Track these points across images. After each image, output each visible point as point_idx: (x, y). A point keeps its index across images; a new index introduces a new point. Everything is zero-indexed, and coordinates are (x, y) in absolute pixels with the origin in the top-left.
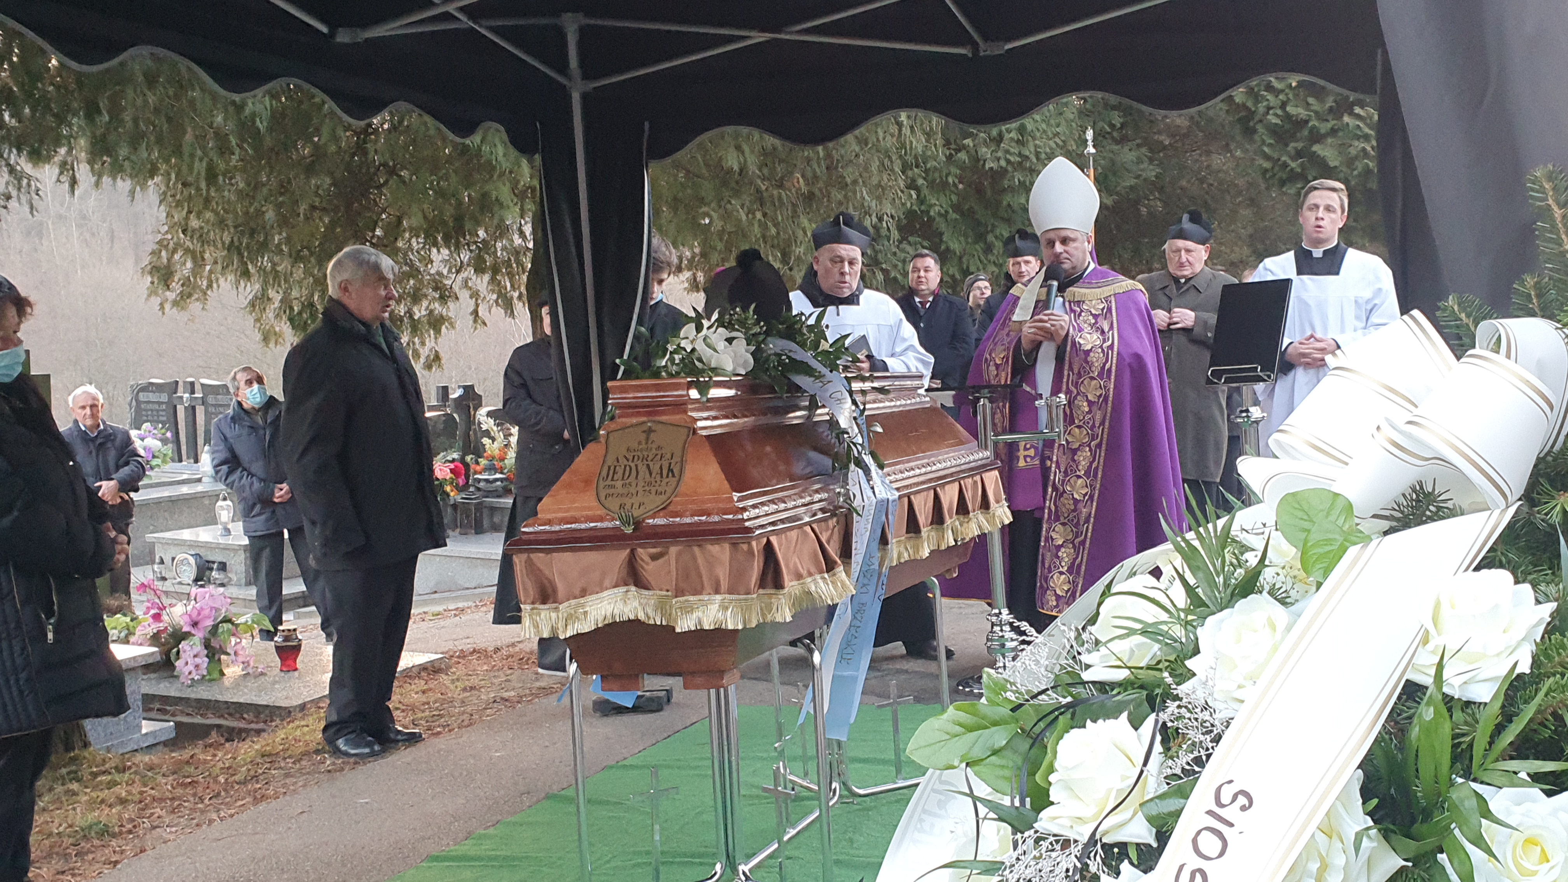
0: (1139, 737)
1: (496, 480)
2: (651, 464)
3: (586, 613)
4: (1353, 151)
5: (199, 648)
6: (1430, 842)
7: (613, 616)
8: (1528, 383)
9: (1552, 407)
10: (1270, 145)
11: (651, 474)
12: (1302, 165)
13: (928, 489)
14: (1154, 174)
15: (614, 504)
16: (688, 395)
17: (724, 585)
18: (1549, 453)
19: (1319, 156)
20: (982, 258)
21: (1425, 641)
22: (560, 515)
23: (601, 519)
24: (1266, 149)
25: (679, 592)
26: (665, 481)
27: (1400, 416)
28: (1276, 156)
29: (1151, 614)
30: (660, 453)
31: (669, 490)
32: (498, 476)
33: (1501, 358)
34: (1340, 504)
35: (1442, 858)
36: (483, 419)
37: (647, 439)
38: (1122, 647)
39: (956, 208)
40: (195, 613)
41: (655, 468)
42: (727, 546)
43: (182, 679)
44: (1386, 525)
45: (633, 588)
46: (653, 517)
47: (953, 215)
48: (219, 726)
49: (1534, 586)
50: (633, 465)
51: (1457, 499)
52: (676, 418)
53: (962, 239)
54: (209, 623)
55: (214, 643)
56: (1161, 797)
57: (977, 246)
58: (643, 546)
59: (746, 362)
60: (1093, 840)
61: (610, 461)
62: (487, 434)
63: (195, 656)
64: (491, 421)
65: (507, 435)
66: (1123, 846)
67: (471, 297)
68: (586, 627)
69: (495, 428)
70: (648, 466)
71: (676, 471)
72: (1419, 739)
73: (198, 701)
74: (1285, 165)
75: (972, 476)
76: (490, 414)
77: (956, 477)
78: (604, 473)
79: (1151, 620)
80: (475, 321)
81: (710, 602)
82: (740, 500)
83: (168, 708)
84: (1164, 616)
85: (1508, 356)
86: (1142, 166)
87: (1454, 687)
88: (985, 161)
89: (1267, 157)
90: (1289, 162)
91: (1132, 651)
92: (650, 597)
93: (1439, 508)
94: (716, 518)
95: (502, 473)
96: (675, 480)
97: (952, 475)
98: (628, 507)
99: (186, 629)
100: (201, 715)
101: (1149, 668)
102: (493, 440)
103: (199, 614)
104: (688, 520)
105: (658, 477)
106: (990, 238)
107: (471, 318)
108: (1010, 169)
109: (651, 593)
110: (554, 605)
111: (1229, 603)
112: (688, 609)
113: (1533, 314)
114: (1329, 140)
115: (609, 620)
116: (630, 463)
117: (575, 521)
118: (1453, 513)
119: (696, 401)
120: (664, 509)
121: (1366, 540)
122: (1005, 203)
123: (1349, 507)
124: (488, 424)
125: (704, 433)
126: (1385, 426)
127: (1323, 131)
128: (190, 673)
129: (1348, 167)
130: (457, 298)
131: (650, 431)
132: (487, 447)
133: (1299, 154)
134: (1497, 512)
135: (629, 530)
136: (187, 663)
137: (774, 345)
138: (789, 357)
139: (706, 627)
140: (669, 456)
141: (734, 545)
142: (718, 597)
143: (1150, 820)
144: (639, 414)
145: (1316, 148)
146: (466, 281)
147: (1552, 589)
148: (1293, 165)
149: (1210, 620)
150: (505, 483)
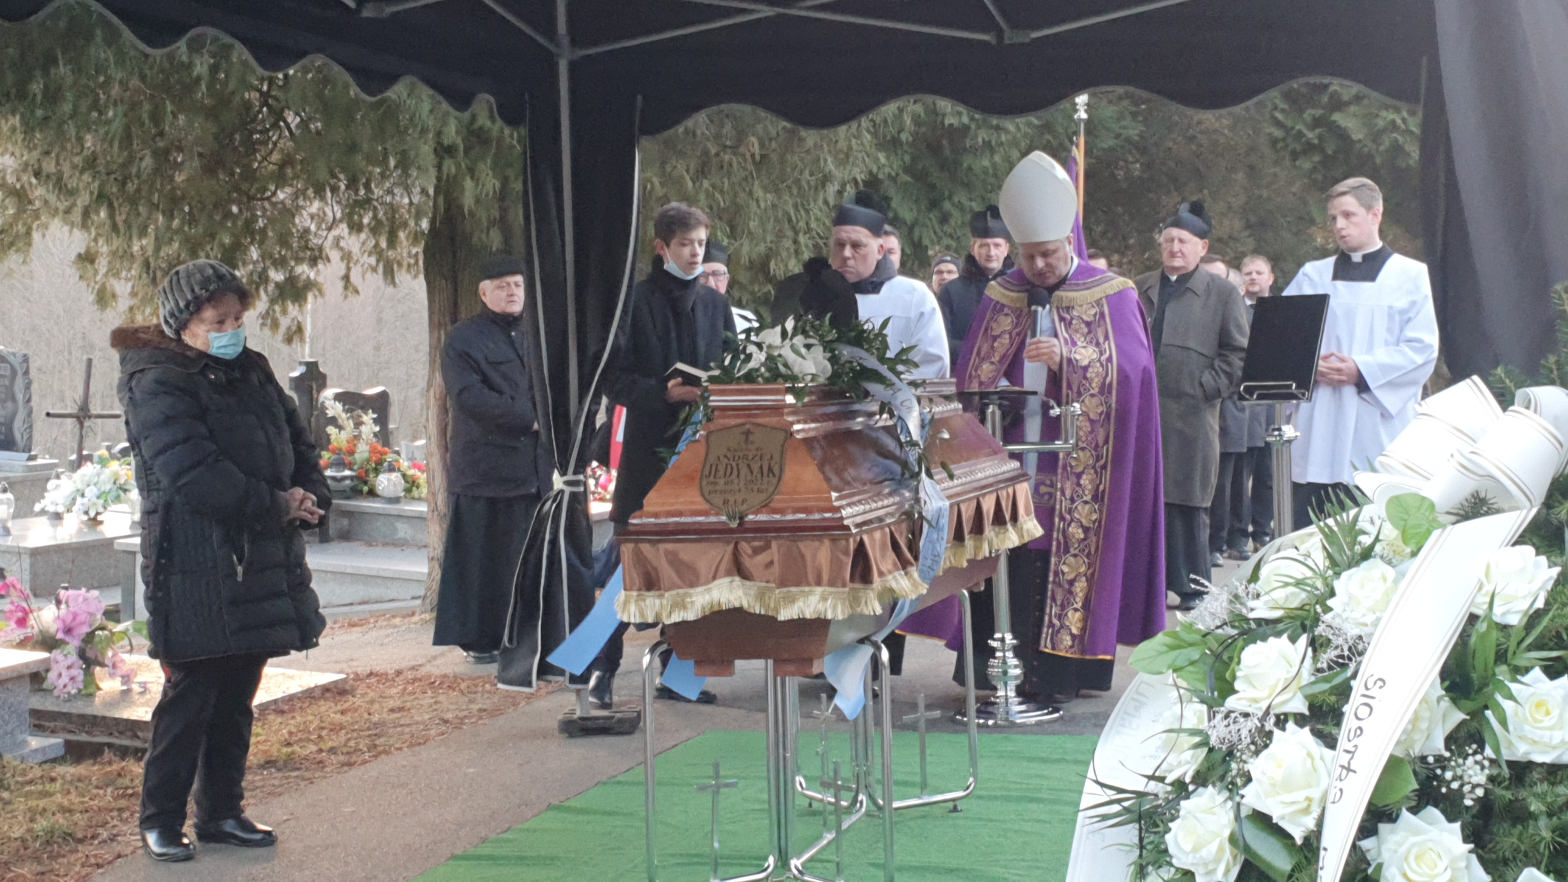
0: (1296, 649)
1: (344, 478)
2: (752, 464)
3: (692, 602)
4: (1381, 123)
5: (74, 658)
6: (1480, 703)
7: (719, 604)
8: (1546, 430)
9: (1561, 445)
10: (1283, 111)
11: (752, 472)
12: (1320, 138)
13: (970, 499)
14: (1137, 132)
15: (718, 500)
16: (784, 400)
17: (825, 577)
18: (1561, 476)
19: (1339, 127)
20: (938, 230)
21: (1480, 589)
22: (667, 508)
23: (705, 513)
24: (1279, 116)
25: (783, 583)
26: (765, 478)
27: (1466, 449)
28: (1289, 123)
29: (1301, 572)
30: (759, 453)
31: (771, 489)
32: (347, 473)
33: (1530, 413)
34: (1426, 504)
35: (1488, 713)
36: (329, 403)
37: (747, 440)
38: (1280, 595)
39: (907, 170)
40: (70, 617)
41: (756, 467)
42: (827, 542)
43: (56, 693)
44: (1453, 518)
45: (737, 579)
46: (756, 513)
47: (907, 178)
48: (110, 746)
49: (1548, 558)
50: (734, 464)
51: (1500, 503)
52: (772, 420)
53: (914, 207)
54: (85, 629)
55: (90, 654)
56: (1312, 683)
57: (931, 216)
58: (746, 540)
59: (825, 368)
60: (1267, 713)
61: (712, 459)
62: (333, 421)
63: (69, 668)
64: (339, 406)
65: (358, 424)
66: (1286, 715)
67: (342, 259)
68: (691, 615)
69: (344, 415)
70: (749, 466)
71: (776, 470)
72: (1475, 642)
73: (82, 717)
74: (1300, 134)
75: (1007, 487)
76: (338, 397)
77: (994, 485)
78: (706, 472)
79: (1300, 576)
80: (346, 288)
81: (811, 593)
82: (838, 499)
83: (47, 724)
84: (1309, 574)
85: (1535, 412)
86: (1123, 123)
87: (1498, 614)
88: (944, 115)
89: (1278, 123)
90: (1305, 131)
91: (1287, 597)
92: (752, 587)
93: (1489, 509)
94: (817, 516)
95: (351, 469)
96: (775, 481)
97: (991, 485)
98: (732, 502)
99: (60, 636)
100: (87, 732)
101: (1296, 609)
102: (340, 428)
103: (74, 619)
104: (790, 517)
105: (759, 476)
106: (947, 205)
107: (341, 284)
108: (973, 126)
109: (751, 583)
110: (657, 593)
111: (1357, 564)
112: (791, 600)
113: (1552, 383)
114: (1353, 109)
115: (716, 608)
116: (731, 462)
117: (680, 514)
118: (1498, 511)
119: (791, 405)
120: (765, 507)
121: (1443, 526)
122: (965, 165)
123: (1432, 506)
124: (335, 409)
125: (799, 436)
126: (1457, 455)
127: (1346, 98)
128: (65, 686)
129: (1374, 141)
130: (329, 261)
131: (748, 433)
132: (333, 437)
133: (1317, 123)
134: (1525, 512)
135: (734, 525)
136: (60, 675)
137: (846, 352)
138: (859, 364)
139: (808, 616)
140: (768, 457)
141: (834, 540)
142: (819, 590)
143: (1306, 697)
144: (738, 416)
145: (1337, 117)
146: (338, 240)
147: (1559, 560)
148: (1310, 135)
149: (1345, 575)
150: (356, 482)
